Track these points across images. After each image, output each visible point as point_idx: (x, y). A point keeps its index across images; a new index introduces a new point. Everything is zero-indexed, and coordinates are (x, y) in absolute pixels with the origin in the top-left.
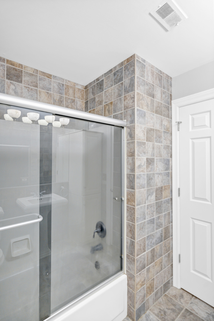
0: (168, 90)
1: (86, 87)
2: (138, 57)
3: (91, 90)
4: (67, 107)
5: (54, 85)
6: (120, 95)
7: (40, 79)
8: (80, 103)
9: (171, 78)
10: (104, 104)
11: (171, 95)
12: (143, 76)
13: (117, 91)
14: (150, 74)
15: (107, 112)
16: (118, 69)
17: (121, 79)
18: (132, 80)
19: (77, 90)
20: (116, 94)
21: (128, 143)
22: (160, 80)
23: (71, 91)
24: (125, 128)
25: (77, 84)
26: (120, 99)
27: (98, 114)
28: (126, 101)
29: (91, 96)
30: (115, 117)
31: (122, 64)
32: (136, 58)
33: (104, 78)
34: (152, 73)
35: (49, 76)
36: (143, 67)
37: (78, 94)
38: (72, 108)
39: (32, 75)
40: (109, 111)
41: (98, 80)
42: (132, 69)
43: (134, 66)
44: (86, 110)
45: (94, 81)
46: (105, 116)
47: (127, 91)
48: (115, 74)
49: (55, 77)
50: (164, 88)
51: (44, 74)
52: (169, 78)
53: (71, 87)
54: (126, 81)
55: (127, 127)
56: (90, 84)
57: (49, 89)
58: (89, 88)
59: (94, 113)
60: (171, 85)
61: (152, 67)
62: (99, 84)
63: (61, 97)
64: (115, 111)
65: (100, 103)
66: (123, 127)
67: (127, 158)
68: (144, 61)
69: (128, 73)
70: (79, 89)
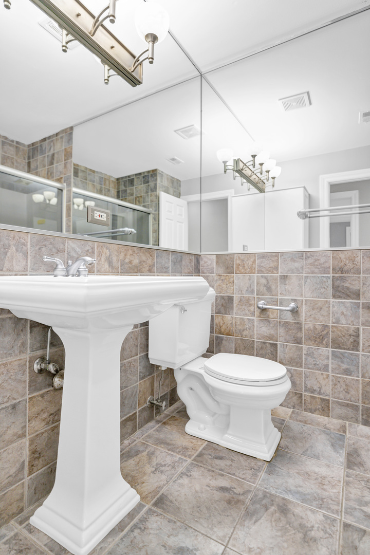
0: (178, 189)
1: (118, 179)
2: (159, 170)
3: (123, 183)
4: (105, 195)
5: (97, 179)
6: (147, 192)
7: (89, 174)
8: (113, 191)
9: (180, 181)
10: (135, 196)
11: (180, 193)
12: (162, 182)
13: (145, 189)
14: (166, 180)
15: (137, 202)
16: (146, 174)
17: (148, 182)
18: (156, 185)
19: (111, 182)
20: (145, 191)
21: (153, 224)
22: (173, 183)
23: (107, 182)
24: (151, 214)
25: (112, 177)
26: (148, 195)
27: (130, 202)
28: (152, 197)
29: (122, 188)
30: (144, 206)
31: (149, 172)
32: (158, 171)
33: (134, 177)
34: (168, 179)
35: (94, 172)
36: (162, 176)
37: (112, 185)
38: (108, 196)
39: (84, 171)
40: (139, 202)
41: (129, 177)
42: (155, 178)
43: (157, 176)
44: (118, 197)
45: (126, 177)
46: (136, 204)
47: (152, 191)
48: (143, 177)
49: (97, 172)
50: (175, 188)
51: (91, 170)
52: (178, 181)
53: (108, 179)
54: (151, 184)
55: (153, 214)
56: (122, 178)
57: (94, 182)
58: (121, 181)
59: (125, 201)
60: (180, 186)
61: (167, 175)
62: (130, 181)
63: (101, 188)
64: (144, 202)
65: (132, 195)
66: (149, 214)
67: (153, 234)
68: (163, 172)
69: (153, 179)
70: (113, 181)
